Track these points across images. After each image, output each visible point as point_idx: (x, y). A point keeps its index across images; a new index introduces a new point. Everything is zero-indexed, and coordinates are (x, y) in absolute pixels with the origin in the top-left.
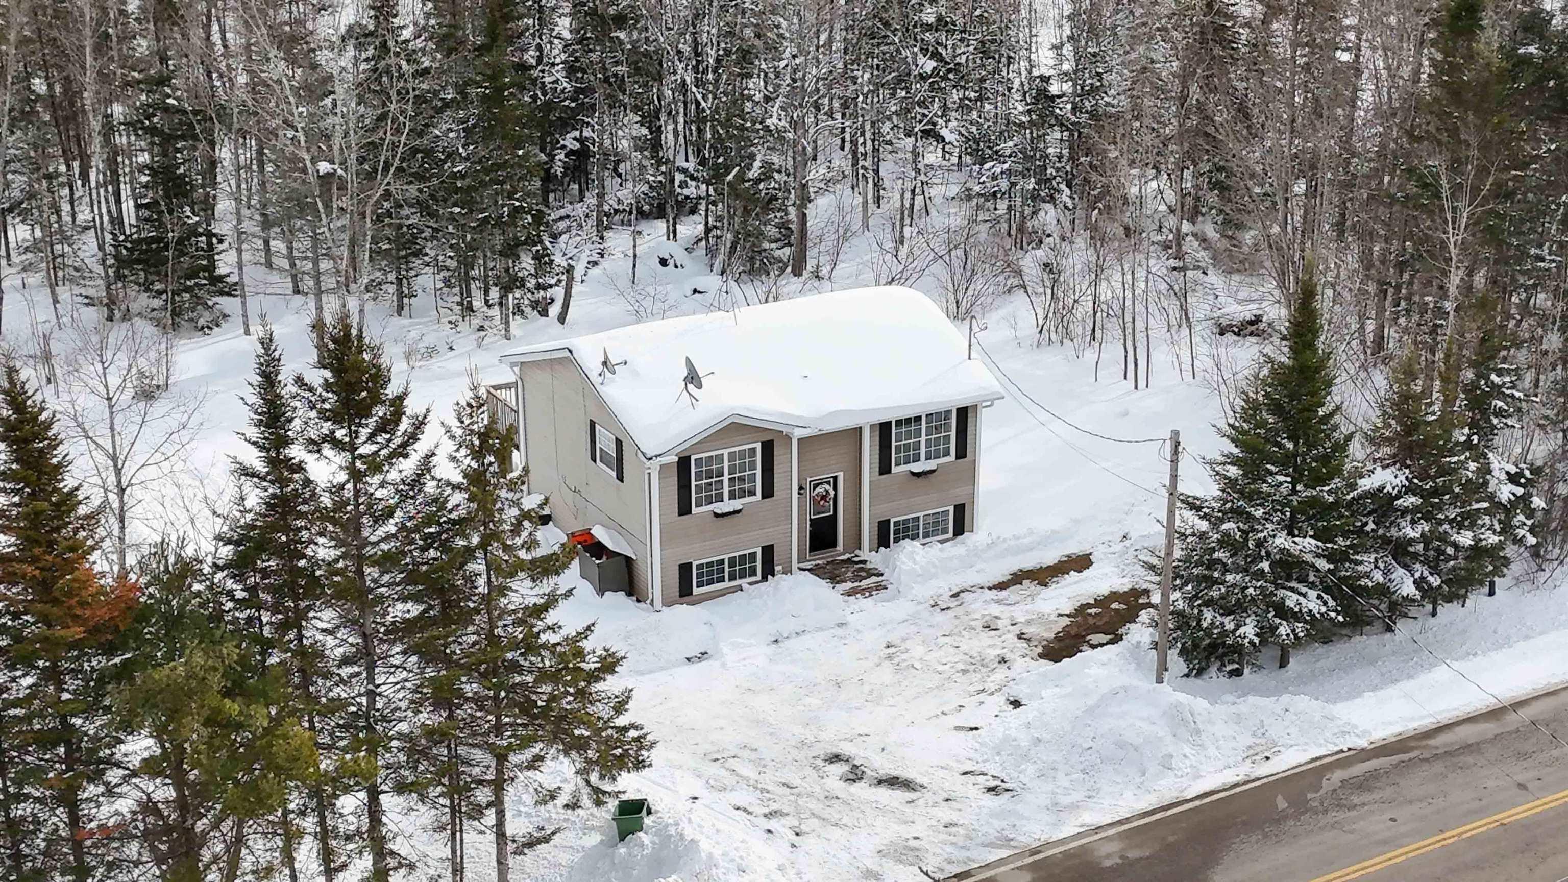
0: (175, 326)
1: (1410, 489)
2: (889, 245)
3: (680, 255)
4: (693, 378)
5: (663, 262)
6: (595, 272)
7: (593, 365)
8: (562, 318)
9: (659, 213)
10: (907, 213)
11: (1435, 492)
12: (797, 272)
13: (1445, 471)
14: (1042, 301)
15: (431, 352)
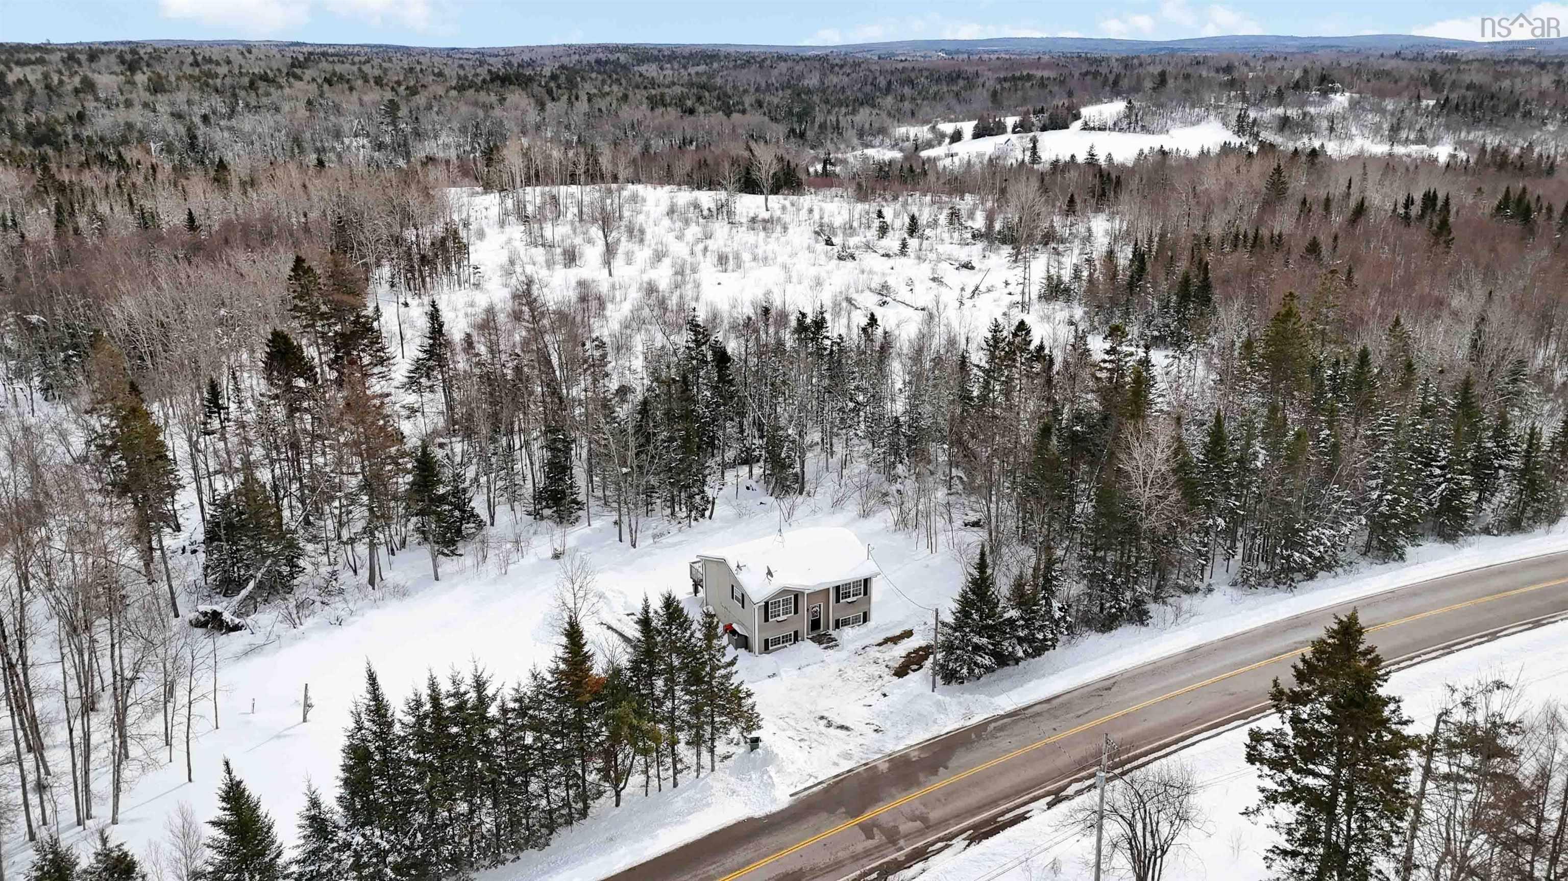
0: (561, 522)
1: (1022, 618)
2: (836, 480)
3: (754, 485)
4: (769, 573)
5: (748, 488)
6: (721, 492)
7: (733, 567)
8: (710, 517)
9: (745, 462)
10: (844, 464)
11: (1029, 619)
12: (801, 493)
13: (1033, 612)
14: (896, 511)
15: (662, 535)
